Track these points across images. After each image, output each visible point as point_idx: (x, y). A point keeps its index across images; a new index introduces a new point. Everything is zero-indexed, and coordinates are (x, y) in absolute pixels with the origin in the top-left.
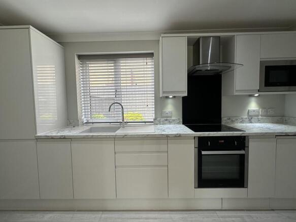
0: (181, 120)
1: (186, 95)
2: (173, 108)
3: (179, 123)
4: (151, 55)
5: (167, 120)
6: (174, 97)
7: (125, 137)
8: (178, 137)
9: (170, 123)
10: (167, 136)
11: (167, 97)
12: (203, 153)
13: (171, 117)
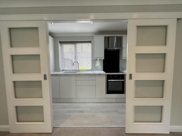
0: (103, 69)
1: (104, 59)
2: (99, 64)
3: (102, 70)
4: (90, 42)
5: (97, 69)
6: (100, 60)
7: (80, 75)
8: (100, 74)
9: (98, 70)
10: (96, 74)
11: (97, 60)
12: (109, 80)
13: (98, 68)
